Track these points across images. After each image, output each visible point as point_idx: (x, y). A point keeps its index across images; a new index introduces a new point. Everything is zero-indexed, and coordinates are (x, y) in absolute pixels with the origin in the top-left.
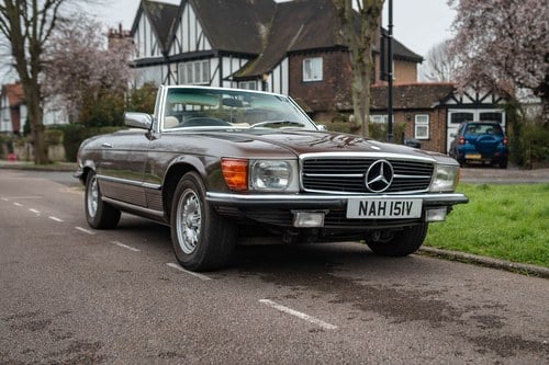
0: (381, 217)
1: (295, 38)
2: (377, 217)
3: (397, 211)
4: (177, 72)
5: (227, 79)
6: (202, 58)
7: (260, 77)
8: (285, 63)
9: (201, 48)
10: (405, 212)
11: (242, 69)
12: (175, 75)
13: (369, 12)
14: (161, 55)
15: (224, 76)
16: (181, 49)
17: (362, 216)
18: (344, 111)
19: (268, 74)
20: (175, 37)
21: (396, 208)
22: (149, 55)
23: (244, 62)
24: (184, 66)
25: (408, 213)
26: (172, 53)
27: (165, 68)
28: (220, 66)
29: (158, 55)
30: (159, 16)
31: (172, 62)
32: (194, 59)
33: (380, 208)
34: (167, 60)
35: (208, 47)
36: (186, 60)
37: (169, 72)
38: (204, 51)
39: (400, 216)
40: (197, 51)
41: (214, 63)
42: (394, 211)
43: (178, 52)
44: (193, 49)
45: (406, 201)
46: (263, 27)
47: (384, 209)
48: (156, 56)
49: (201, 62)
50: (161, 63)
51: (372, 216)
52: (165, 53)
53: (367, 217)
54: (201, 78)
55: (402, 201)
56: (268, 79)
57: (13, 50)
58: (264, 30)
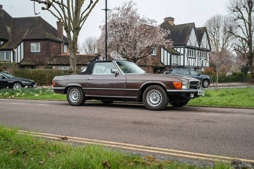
1: (26, 34)
7: (12, 49)
8: (22, 44)
11: (1, 46)
13: (77, 29)
18: (50, 65)
19: (15, 48)
23: (2, 43)
46: (8, 28)
56: (16, 50)
58: (9, 29)
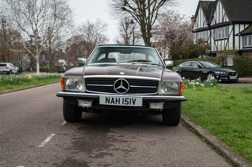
0: (118, 104)
2: (115, 104)
3: (127, 103)
4: (214, 33)
5: (237, 35)
6: (225, 26)
9: (224, 21)
10: (132, 103)
11: (245, 29)
12: (213, 35)
14: (207, 26)
15: (235, 34)
16: (216, 22)
17: (107, 104)
20: (213, 17)
21: (126, 101)
22: (202, 26)
23: (246, 26)
24: (217, 30)
25: (134, 104)
26: (212, 25)
27: (209, 31)
28: (233, 29)
29: (206, 26)
30: (207, 8)
31: (212, 28)
32: (221, 26)
33: (116, 101)
34: (210, 28)
35: (228, 20)
36: (218, 27)
37: (211, 33)
38: (226, 22)
39: (129, 105)
40: (223, 22)
41: (231, 27)
42: (124, 102)
43: (214, 24)
44: (221, 21)
45: (132, 98)
47: (119, 101)
48: (205, 26)
49: (225, 28)
50: (207, 30)
51: (113, 104)
52: (209, 25)
53: (110, 104)
54: (225, 36)
55: (129, 98)
57: (141, 29)
